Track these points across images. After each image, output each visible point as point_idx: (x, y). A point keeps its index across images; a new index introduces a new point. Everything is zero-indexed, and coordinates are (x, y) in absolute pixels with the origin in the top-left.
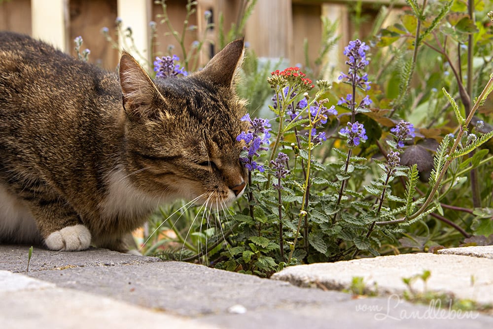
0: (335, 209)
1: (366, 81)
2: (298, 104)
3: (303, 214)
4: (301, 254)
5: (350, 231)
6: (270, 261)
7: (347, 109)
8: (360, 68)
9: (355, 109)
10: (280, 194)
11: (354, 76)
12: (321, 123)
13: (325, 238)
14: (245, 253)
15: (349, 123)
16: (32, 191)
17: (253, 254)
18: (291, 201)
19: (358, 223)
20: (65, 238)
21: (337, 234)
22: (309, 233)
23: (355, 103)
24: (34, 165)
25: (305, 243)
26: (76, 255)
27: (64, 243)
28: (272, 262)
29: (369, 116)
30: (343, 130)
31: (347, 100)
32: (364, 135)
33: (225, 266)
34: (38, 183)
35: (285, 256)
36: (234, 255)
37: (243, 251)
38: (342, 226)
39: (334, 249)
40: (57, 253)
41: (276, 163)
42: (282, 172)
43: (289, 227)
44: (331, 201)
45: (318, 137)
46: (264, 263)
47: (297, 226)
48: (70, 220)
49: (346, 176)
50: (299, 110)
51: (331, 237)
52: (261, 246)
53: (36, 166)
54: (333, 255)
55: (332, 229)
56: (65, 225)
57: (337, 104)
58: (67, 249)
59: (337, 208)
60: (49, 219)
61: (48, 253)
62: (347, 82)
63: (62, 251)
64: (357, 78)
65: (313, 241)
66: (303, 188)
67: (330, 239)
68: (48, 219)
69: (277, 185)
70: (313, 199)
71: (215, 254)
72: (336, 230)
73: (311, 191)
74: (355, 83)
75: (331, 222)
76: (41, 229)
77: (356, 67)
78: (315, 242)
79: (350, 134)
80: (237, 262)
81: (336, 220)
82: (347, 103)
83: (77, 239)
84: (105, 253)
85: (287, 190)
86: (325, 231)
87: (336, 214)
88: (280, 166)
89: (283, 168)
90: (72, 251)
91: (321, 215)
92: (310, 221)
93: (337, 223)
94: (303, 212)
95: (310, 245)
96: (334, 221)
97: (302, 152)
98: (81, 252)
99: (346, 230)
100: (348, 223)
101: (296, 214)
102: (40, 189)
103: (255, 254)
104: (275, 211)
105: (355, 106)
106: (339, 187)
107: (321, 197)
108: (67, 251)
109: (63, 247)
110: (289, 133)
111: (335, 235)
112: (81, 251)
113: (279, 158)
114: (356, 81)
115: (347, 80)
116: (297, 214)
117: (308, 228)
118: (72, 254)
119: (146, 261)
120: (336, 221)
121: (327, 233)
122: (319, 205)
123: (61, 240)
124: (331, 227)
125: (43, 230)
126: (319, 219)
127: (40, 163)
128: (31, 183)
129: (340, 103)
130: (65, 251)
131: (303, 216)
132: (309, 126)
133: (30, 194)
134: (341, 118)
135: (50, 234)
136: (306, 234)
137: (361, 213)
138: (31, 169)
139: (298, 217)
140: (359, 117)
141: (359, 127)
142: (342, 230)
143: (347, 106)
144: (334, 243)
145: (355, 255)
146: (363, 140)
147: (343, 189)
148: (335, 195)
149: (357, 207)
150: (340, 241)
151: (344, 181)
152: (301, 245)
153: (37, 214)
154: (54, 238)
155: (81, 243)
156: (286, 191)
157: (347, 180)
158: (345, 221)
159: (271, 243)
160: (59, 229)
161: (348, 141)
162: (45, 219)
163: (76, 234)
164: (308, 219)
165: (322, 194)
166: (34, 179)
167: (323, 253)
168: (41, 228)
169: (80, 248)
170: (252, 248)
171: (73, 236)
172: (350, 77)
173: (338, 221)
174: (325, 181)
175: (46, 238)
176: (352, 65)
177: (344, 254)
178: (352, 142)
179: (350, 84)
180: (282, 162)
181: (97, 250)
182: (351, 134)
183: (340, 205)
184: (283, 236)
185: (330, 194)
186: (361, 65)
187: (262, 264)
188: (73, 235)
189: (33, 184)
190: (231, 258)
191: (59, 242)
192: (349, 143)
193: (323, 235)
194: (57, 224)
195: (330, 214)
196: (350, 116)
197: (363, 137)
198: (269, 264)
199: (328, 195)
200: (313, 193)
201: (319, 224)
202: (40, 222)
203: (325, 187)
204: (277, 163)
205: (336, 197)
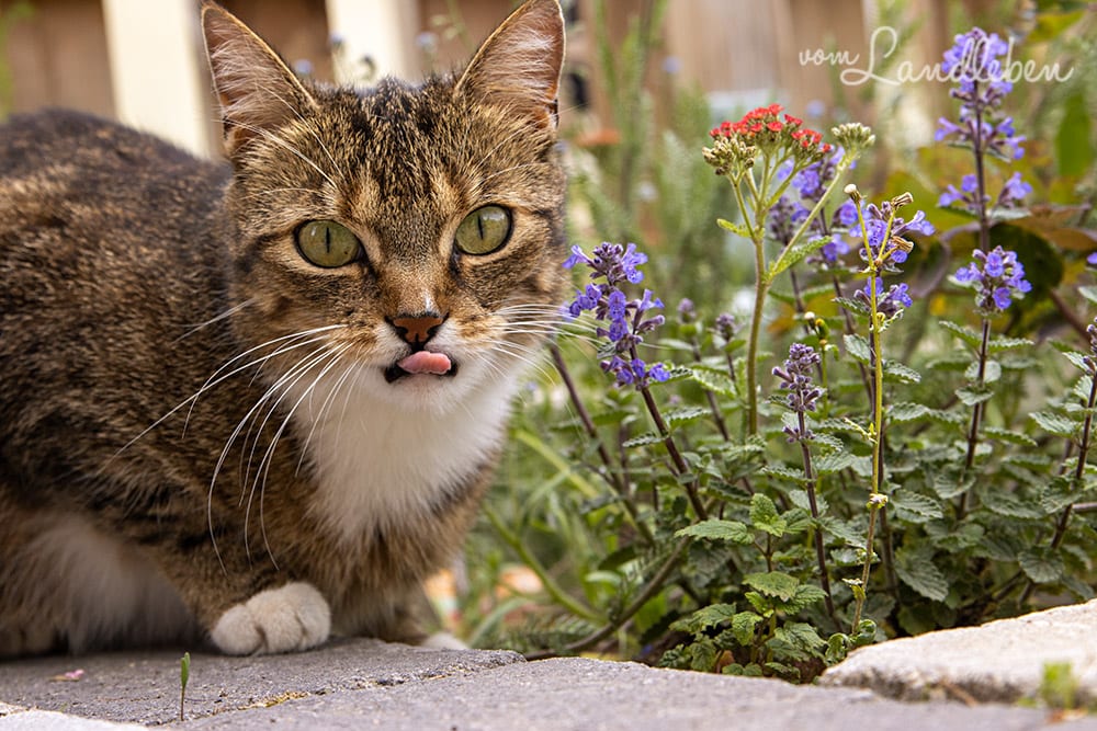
0: (961, 480)
1: (1009, 136)
2: (837, 214)
3: (877, 503)
4: (881, 605)
5: (1007, 536)
6: (805, 635)
7: (964, 213)
8: (990, 103)
9: (988, 213)
10: (806, 451)
11: (975, 124)
12: (892, 261)
13: (940, 558)
14: (738, 619)
15: (977, 252)
16: (154, 518)
17: (759, 619)
18: (839, 468)
19: (1026, 513)
20: (262, 622)
21: (972, 547)
22: (895, 549)
23: (987, 196)
24: (145, 450)
25: (887, 578)
26: (298, 663)
27: (261, 632)
28: (810, 635)
29: (1026, 227)
30: (963, 271)
31: (965, 190)
32: (1022, 279)
33: (688, 656)
34: (164, 494)
35: (839, 614)
36: (708, 627)
37: (731, 615)
38: (982, 524)
39: (967, 586)
40: (247, 661)
41: (787, 374)
42: (805, 394)
43: (840, 536)
44: (947, 461)
45: (888, 298)
46: (789, 641)
47: (865, 536)
48: (264, 573)
49: (982, 393)
50: (842, 230)
51: (956, 555)
52: (778, 597)
53: (152, 452)
54: (966, 603)
55: (957, 534)
56: (256, 587)
57: (938, 205)
58: (272, 648)
59: (967, 478)
60: (212, 578)
61: (223, 662)
62: (957, 143)
63: (260, 656)
64: (984, 131)
65: (910, 570)
66: (871, 436)
67: (955, 562)
68: (209, 582)
69: (797, 431)
70: (900, 458)
71: (656, 626)
72: (969, 536)
73: (891, 438)
74: (981, 147)
75: (952, 515)
76: (196, 611)
77: (980, 101)
78: (915, 574)
79: (984, 282)
80: (715, 644)
81: (967, 508)
82: (966, 199)
83: (295, 622)
84: (371, 650)
85: (824, 439)
86: (939, 542)
87: (963, 495)
88: (799, 380)
89: (807, 385)
90: (286, 653)
91: (922, 500)
92: (895, 518)
93: (970, 517)
94: (878, 497)
95: (902, 582)
96: (959, 511)
97: (853, 342)
98: (308, 654)
99: (997, 534)
100: (998, 514)
101: (857, 503)
102: (173, 507)
103: (765, 618)
104: (800, 498)
105: (987, 204)
106: (965, 422)
107: (921, 453)
108: (272, 655)
109: (259, 646)
110: (819, 293)
111: (967, 550)
112: (309, 650)
113: (794, 358)
114: (983, 138)
115: (957, 139)
116: (860, 503)
117: (892, 537)
118: (286, 661)
119: (481, 664)
120: (967, 514)
121: (945, 546)
122: (916, 474)
123: (251, 626)
124: (956, 529)
125: (204, 612)
126: (918, 513)
127: (158, 443)
128: (147, 497)
129: (946, 201)
130: (267, 654)
131: (880, 507)
132: (867, 270)
133: (149, 528)
134: (951, 239)
135: (220, 615)
136: (888, 555)
137: (1028, 484)
138: (140, 462)
139: (865, 510)
140: (999, 234)
141: (1006, 261)
142: (985, 533)
143: (966, 207)
144: (968, 572)
145: (1026, 597)
146: (1017, 292)
147: (979, 427)
148: (958, 443)
149: (1015, 471)
150: (981, 564)
151: (977, 406)
152: (878, 583)
153: (180, 575)
154: (233, 625)
155: (304, 632)
156: (822, 444)
157: (985, 403)
158: (990, 511)
159: (802, 587)
160: (243, 600)
161: (979, 300)
162: (201, 582)
163: (289, 608)
164: (889, 515)
165: (921, 445)
166: (155, 486)
167: (937, 601)
168: (196, 608)
169: (304, 643)
170: (756, 604)
171: (283, 615)
172: (966, 130)
173: (972, 512)
174: (921, 411)
175: (213, 628)
176: (969, 97)
177: (996, 595)
178: (989, 302)
179: (968, 148)
180: (803, 368)
181: (349, 643)
182: (987, 281)
183: (973, 469)
184: (827, 563)
185: (940, 441)
186: (992, 95)
187: (784, 643)
188: (282, 610)
189: (152, 499)
190: (699, 636)
191: (248, 633)
192: (983, 305)
193: (933, 553)
194: (235, 587)
195: (950, 496)
196: (976, 234)
197: (1019, 285)
198: (804, 642)
199: (937, 446)
200: (897, 444)
201: (922, 524)
202: (191, 592)
203: (923, 426)
204: (789, 371)
205: (960, 450)
